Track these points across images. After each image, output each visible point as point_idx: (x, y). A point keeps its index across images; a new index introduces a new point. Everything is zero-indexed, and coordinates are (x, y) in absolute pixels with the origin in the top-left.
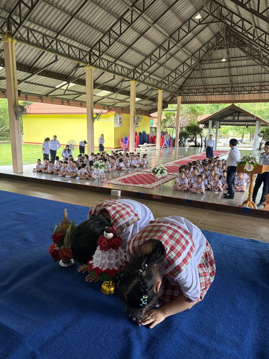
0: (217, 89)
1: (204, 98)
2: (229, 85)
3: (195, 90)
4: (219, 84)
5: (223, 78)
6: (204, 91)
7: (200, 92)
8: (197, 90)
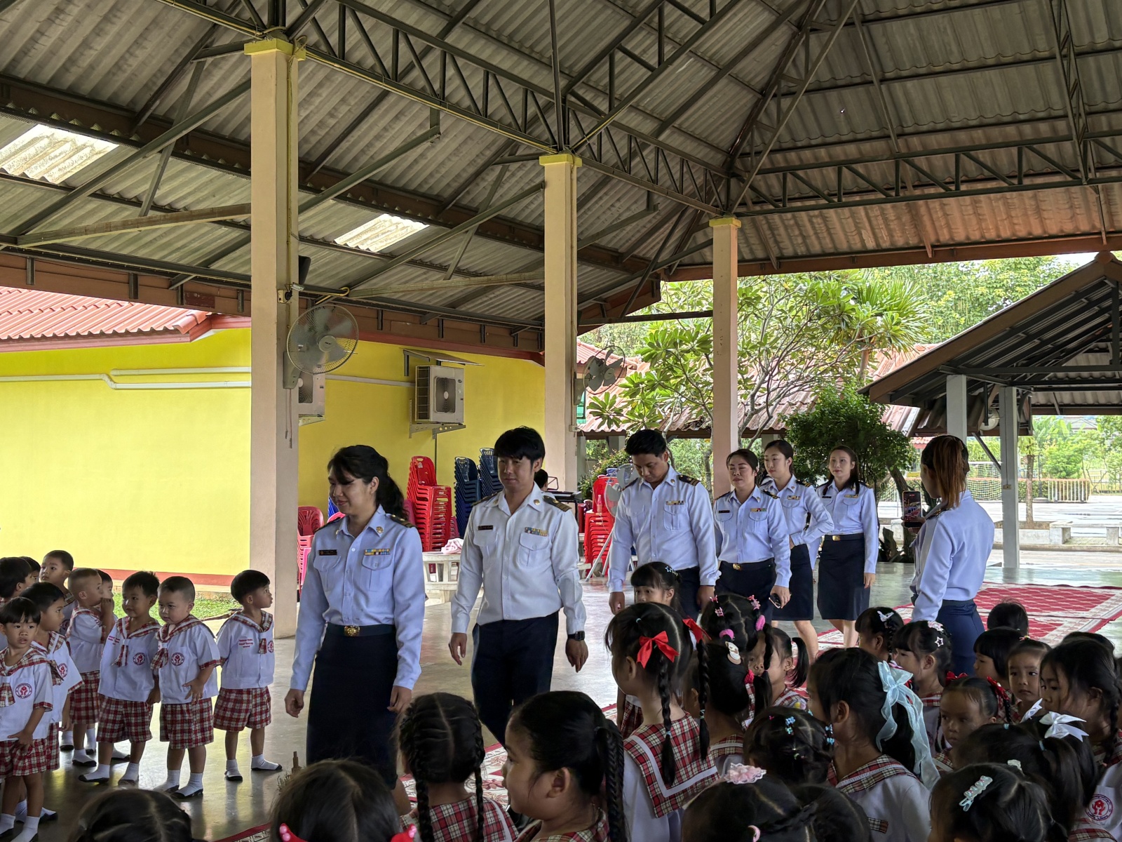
0: (983, 156)
1: (894, 225)
2: (1061, 125)
3: (831, 173)
4: (990, 117)
5: (1012, 71)
6: (892, 179)
7: (863, 184)
8: (845, 170)
